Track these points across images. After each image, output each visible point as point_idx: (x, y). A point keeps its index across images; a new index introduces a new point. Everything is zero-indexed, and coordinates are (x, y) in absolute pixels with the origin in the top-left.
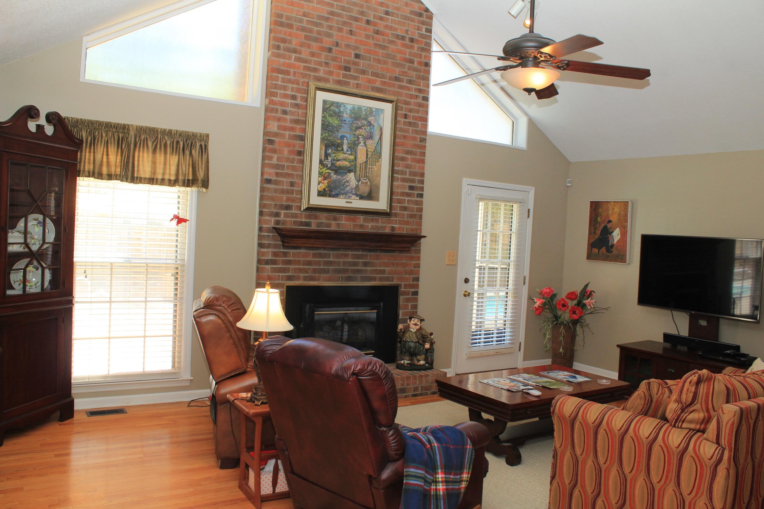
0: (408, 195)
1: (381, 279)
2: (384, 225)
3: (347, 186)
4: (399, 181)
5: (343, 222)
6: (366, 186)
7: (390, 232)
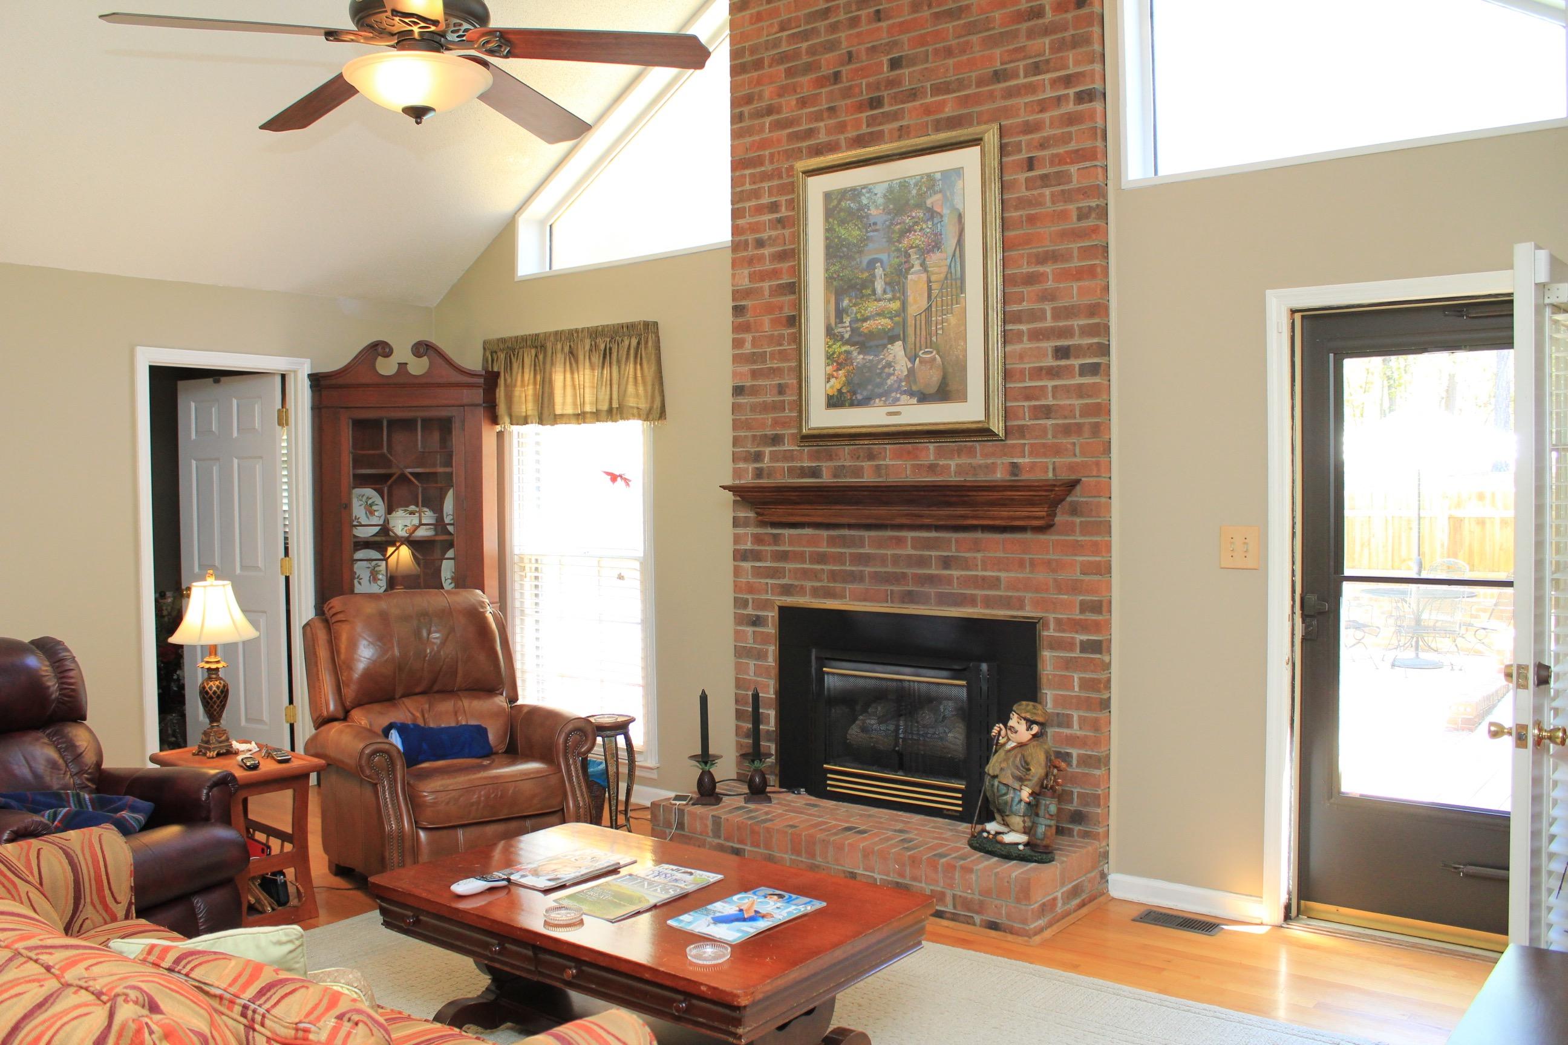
0: (1052, 373)
1: (988, 602)
2: (989, 461)
3: (889, 375)
4: (1025, 338)
5: (888, 462)
6: (931, 368)
7: (1008, 478)
